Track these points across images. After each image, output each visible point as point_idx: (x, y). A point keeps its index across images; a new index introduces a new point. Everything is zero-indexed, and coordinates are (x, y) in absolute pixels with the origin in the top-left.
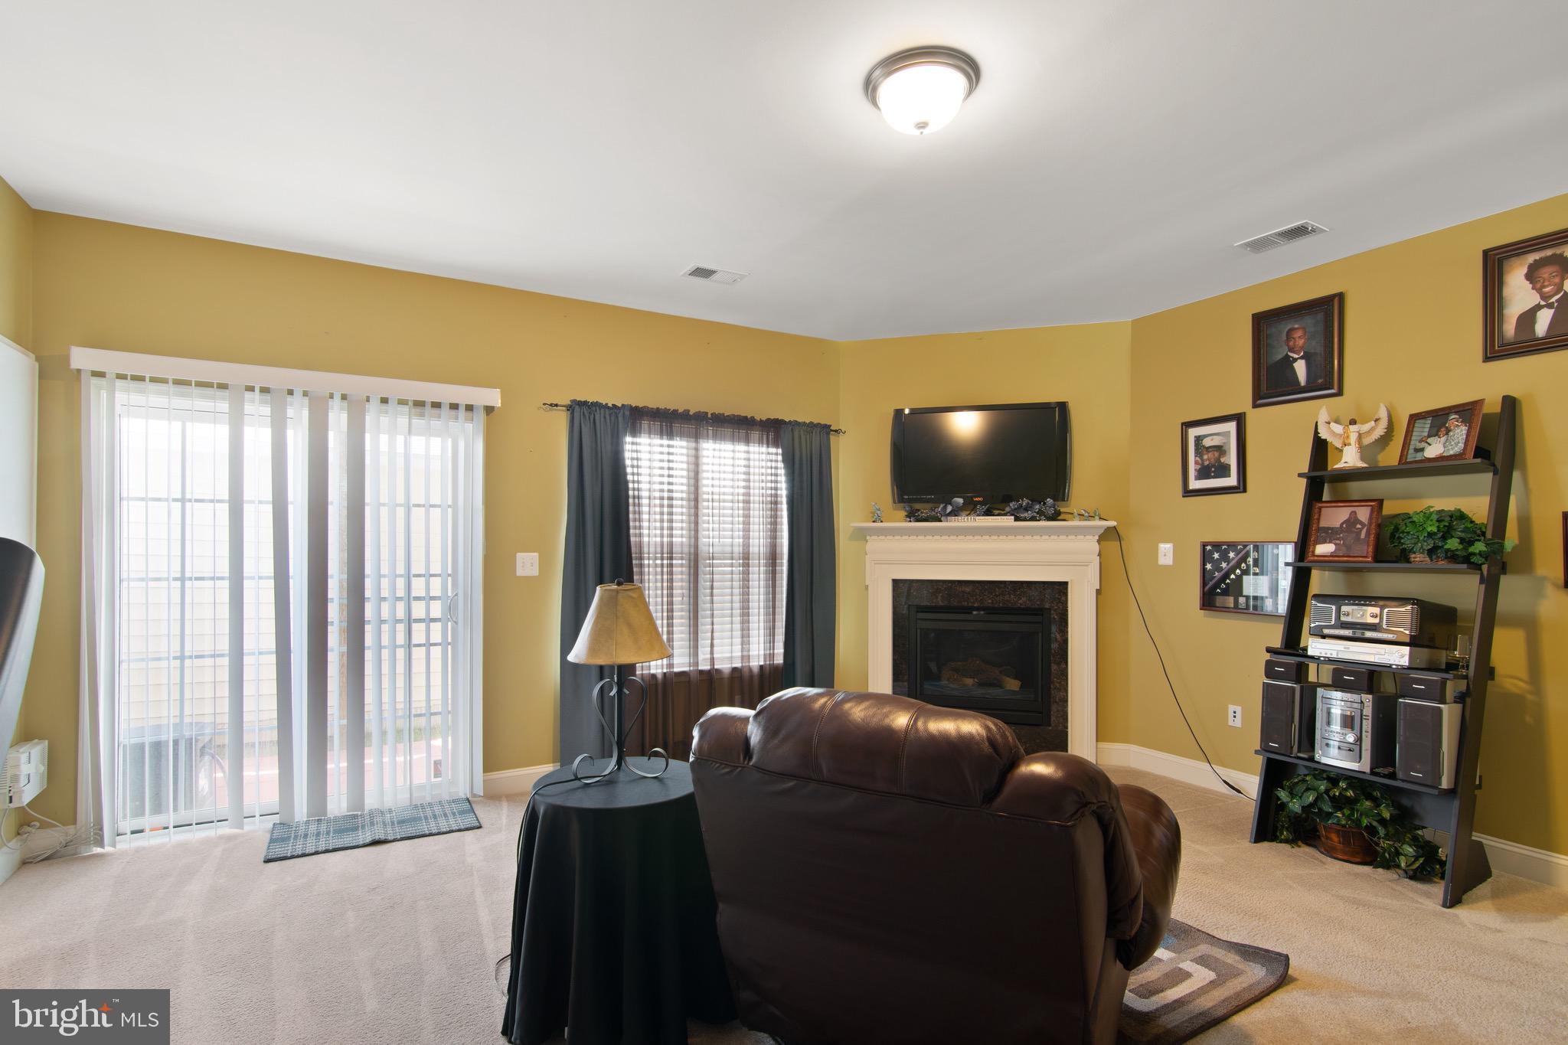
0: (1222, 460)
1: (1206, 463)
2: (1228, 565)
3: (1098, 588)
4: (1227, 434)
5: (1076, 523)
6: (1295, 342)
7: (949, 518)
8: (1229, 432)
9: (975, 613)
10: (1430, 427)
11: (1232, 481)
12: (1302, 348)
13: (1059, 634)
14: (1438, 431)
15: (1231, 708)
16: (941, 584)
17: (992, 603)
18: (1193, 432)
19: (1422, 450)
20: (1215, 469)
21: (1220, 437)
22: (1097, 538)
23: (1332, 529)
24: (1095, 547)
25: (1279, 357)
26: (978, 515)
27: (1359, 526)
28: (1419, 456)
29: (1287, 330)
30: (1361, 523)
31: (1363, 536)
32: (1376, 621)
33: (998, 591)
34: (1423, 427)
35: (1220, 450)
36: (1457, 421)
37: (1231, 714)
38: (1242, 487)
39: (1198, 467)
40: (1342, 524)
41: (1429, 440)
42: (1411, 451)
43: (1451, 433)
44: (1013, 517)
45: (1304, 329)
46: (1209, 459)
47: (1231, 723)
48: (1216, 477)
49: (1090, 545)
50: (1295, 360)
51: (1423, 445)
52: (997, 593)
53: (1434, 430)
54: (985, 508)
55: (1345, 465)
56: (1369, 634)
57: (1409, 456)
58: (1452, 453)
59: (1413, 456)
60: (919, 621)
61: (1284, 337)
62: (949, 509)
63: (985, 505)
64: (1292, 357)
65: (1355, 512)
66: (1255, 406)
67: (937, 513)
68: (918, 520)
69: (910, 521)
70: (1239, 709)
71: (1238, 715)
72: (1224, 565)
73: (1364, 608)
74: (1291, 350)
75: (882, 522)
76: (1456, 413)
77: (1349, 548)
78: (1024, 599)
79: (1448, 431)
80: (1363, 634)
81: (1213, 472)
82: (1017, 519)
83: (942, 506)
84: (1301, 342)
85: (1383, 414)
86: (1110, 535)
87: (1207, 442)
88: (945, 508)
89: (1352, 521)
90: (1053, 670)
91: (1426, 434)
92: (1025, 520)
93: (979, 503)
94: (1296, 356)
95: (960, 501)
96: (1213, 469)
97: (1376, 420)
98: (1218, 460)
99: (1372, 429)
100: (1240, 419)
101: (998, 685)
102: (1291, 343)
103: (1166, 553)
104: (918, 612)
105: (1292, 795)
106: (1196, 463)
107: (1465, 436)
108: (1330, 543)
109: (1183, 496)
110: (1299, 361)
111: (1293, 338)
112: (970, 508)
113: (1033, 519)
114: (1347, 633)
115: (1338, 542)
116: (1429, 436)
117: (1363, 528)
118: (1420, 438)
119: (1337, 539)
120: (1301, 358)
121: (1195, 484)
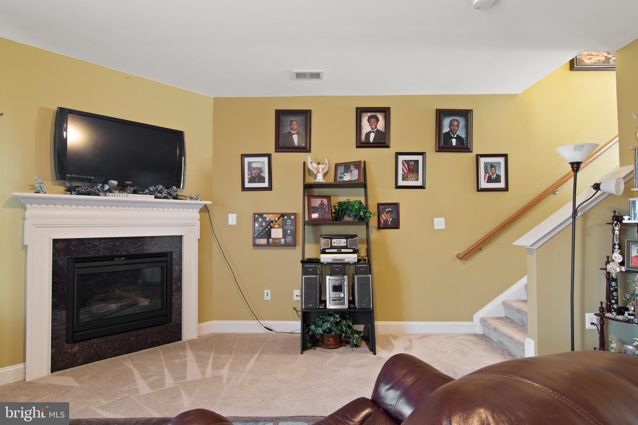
0: (261, 174)
1: (254, 175)
2: (265, 224)
3: (199, 238)
4: (263, 163)
5: (188, 201)
6: (293, 126)
7: (107, 194)
8: (264, 162)
9: (116, 259)
10: (344, 169)
11: (266, 185)
12: (296, 129)
13: (177, 266)
14: (347, 171)
15: (266, 291)
16: (96, 240)
17: (135, 251)
18: (247, 160)
19: (342, 177)
20: (258, 178)
21: (260, 164)
22: (199, 210)
23: (316, 207)
24: (198, 215)
25: (287, 131)
26: (128, 193)
27: (325, 206)
28: (342, 180)
29: (290, 120)
30: (325, 205)
31: (327, 210)
32: (345, 245)
33: (139, 243)
34: (341, 170)
35: (260, 170)
36: (354, 168)
37: (266, 294)
38: (270, 188)
39: (250, 177)
40: (319, 205)
41: (344, 174)
42: (338, 178)
43: (352, 172)
44: (154, 196)
45: (297, 121)
46: (255, 173)
47: (265, 298)
48: (257, 182)
49: (194, 215)
50: (293, 134)
51: (342, 176)
52: (139, 245)
53: (346, 171)
54: (133, 189)
55: (319, 181)
56: (343, 250)
57: (338, 180)
58: (354, 179)
59: (340, 179)
60: (75, 269)
61: (289, 123)
62: (107, 187)
63: (133, 187)
64: (292, 133)
65: (322, 201)
66: (276, 151)
67: (95, 190)
68: (79, 194)
69: (71, 194)
70: (269, 291)
71: (269, 294)
72: (264, 224)
73: (341, 240)
74: (292, 129)
75: (45, 193)
76: (353, 165)
77: (323, 215)
78: (156, 247)
79: (351, 171)
80: (341, 250)
81: (257, 180)
82: (156, 197)
83: (100, 185)
84: (296, 127)
85: (327, 162)
86: (205, 209)
87: (254, 165)
88: (103, 187)
89: (322, 204)
90: (173, 288)
91: (343, 172)
92: (160, 198)
93: (129, 185)
94: (293, 132)
95: (115, 183)
96: (257, 179)
97: (326, 164)
98: (259, 174)
99: (325, 167)
100: (269, 156)
101: (135, 304)
102: (292, 126)
103: (232, 219)
104: (75, 262)
105: (317, 326)
106: (249, 174)
107: (358, 174)
108: (316, 213)
109: (242, 191)
110: (295, 135)
111: (293, 124)
112: (122, 188)
113: (165, 198)
114: (335, 250)
115: (319, 213)
116: (344, 173)
117: (326, 207)
118: (341, 173)
119: (319, 211)
120: (296, 134)
121: (247, 185)
